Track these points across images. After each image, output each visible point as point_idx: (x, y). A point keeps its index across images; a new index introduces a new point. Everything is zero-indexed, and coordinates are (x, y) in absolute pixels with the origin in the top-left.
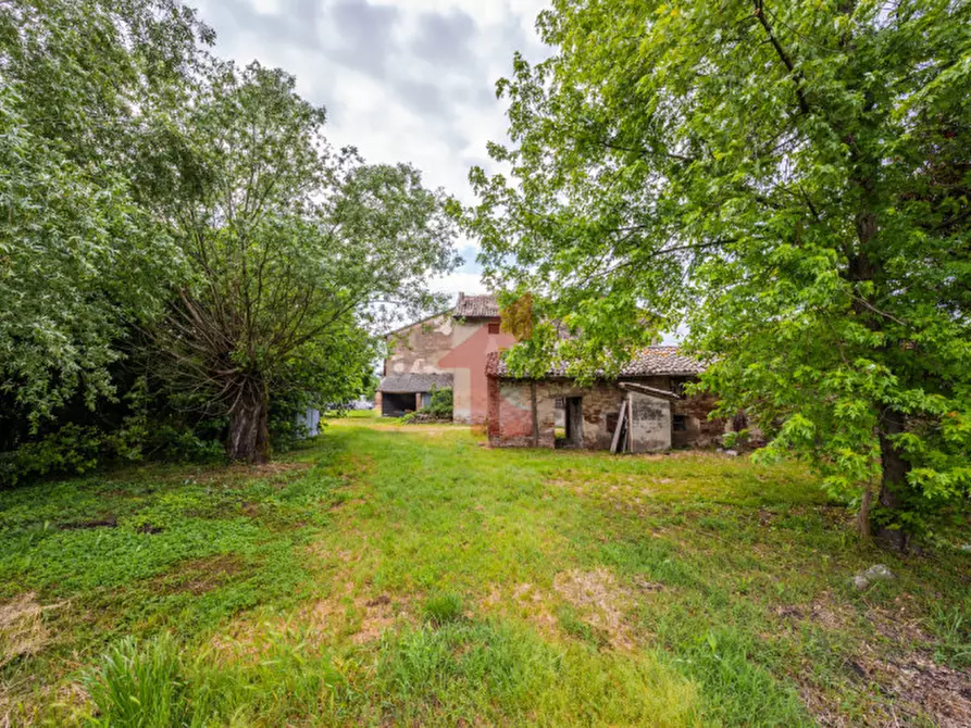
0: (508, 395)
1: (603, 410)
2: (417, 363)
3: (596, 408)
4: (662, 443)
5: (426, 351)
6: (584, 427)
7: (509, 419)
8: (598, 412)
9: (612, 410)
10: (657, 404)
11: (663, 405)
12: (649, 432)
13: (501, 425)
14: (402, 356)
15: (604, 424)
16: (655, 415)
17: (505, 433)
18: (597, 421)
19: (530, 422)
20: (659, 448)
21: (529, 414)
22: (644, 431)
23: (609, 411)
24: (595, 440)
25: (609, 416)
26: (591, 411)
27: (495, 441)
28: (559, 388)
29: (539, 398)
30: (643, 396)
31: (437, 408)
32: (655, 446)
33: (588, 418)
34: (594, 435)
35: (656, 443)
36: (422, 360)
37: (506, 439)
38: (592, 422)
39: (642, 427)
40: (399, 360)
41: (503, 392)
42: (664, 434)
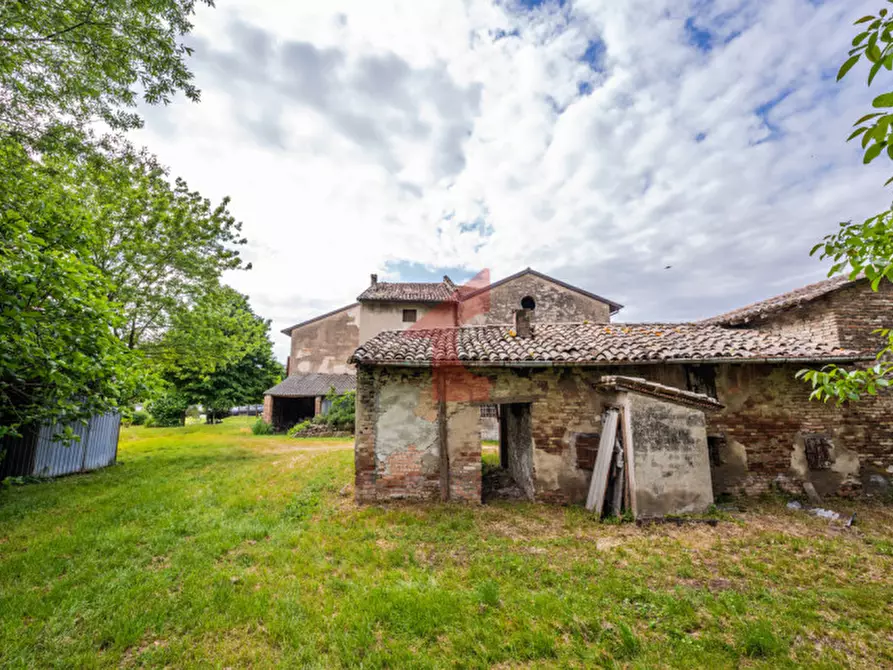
0: (395, 400)
1: (570, 429)
2: (326, 361)
3: (558, 424)
4: (696, 498)
5: (338, 347)
6: (535, 459)
7: (396, 445)
8: (560, 432)
9: (587, 428)
10: (681, 417)
11: (691, 421)
12: (669, 474)
13: (381, 457)
14: (308, 354)
15: (572, 455)
16: (676, 439)
17: (387, 474)
18: (559, 448)
19: (435, 451)
20: (690, 508)
21: (434, 436)
22: (658, 472)
23: (580, 430)
24: (557, 486)
25: (580, 439)
26: (549, 431)
27: (368, 490)
28: (490, 387)
29: (451, 406)
30: (653, 402)
31: (335, 416)
32: (682, 505)
33: (542, 444)
34: (555, 476)
35: (683, 498)
36: (333, 358)
37: (390, 485)
38: (549, 451)
39: (654, 464)
40: (305, 358)
41: (386, 394)
42: (696, 480)
